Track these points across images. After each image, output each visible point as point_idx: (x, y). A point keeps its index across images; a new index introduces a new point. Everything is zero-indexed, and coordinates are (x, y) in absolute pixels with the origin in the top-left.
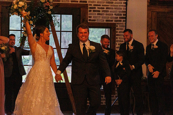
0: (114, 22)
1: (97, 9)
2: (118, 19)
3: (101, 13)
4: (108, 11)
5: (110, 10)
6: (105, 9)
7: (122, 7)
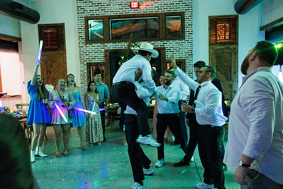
0: (184, 58)
1: (172, 50)
2: (187, 56)
3: (175, 52)
4: (180, 51)
5: (181, 50)
6: (178, 50)
7: (190, 48)
